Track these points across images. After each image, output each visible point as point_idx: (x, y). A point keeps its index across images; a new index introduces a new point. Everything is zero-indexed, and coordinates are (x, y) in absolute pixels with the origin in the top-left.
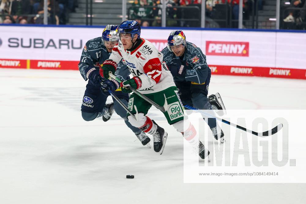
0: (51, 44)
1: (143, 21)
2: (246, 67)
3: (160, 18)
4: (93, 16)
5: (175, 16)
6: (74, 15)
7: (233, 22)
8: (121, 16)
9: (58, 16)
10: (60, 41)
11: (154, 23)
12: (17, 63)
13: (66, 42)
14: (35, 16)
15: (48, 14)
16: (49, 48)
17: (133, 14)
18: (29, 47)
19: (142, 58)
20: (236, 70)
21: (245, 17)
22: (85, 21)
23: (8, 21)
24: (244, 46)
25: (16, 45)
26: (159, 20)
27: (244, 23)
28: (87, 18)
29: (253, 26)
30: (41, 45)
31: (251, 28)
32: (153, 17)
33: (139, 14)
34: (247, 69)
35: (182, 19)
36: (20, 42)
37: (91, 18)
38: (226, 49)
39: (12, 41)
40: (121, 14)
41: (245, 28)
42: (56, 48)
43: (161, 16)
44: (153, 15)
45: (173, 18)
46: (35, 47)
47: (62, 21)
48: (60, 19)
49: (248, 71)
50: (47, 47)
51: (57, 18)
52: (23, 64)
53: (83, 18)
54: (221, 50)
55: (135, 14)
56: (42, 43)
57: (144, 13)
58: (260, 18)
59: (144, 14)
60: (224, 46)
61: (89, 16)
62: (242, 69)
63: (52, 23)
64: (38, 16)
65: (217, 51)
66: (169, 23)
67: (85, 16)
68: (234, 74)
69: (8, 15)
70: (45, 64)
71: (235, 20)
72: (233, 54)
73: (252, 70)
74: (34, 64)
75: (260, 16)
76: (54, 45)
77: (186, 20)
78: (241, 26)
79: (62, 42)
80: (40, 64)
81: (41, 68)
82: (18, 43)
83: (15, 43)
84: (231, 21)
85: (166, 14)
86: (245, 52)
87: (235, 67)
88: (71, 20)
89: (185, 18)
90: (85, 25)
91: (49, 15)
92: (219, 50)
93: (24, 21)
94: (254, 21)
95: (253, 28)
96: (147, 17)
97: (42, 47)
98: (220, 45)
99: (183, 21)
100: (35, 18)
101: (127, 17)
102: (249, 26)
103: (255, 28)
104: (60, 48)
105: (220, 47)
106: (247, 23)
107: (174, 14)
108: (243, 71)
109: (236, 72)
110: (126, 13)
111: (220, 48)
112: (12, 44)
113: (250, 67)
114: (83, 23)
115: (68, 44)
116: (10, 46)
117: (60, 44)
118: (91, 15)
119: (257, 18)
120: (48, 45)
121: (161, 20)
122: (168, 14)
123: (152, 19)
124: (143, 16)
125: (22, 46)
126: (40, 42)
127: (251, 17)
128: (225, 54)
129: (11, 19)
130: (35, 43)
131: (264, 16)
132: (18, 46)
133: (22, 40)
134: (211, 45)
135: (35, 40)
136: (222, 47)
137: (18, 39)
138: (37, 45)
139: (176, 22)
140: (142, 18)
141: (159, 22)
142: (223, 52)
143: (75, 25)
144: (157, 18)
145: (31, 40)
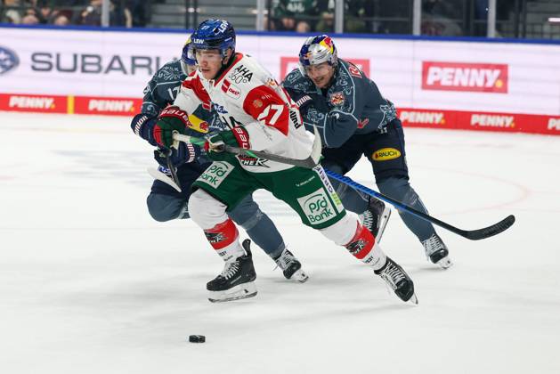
0: (116, 65)
1: (297, 22)
2: (501, 114)
3: (331, 16)
4: (199, 10)
5: (361, 12)
6: (161, 8)
7: (477, 26)
8: (255, 12)
9: (131, 10)
10: (134, 59)
11: (320, 26)
12: (49, 103)
13: (145, 62)
14: (85, 10)
15: (110, 7)
16: (112, 73)
17: (279, 8)
18: (74, 70)
19: (233, 92)
20: (481, 120)
21: (501, 14)
22: (182, 20)
23: (31, 18)
24: (497, 73)
25: (46, 66)
26: (330, 19)
27: (498, 28)
28: (187, 14)
29: (516, 33)
30: (95, 68)
31: (512, 36)
32: (318, 14)
33: (290, 7)
34: (503, 118)
35: (376, 18)
36: (54, 61)
37: (195, 14)
38: (462, 77)
39: (38, 58)
40: (255, 7)
41: (500, 37)
42: (125, 72)
43: (333, 11)
44: (317, 10)
45: (357, 15)
46: (84, 71)
47: (137, 20)
48: (133, 15)
49: (505, 123)
50: (107, 72)
51: (128, 13)
52: (60, 105)
53: (179, 14)
54: (453, 80)
55: (282, 7)
56: (98, 64)
57: (300, 5)
58: (530, 18)
59: (300, 8)
60: (459, 71)
61: (191, 10)
62: (494, 117)
63: (117, 24)
64: (90, 9)
65: (445, 82)
66: (350, 25)
67: (183, 10)
68: (478, 128)
69: (31, 8)
70: (104, 106)
71: (481, 21)
72: (475, 89)
73: (514, 121)
74: (82, 105)
75: (532, 12)
76: (122, 68)
77: (384, 19)
78: (492, 32)
79: (138, 62)
80: (93, 105)
81: (95, 112)
82: (50, 64)
83: (45, 63)
84: (473, 21)
85: (345, 9)
86: (499, 84)
87: (480, 113)
88: (156, 18)
89: (381, 15)
90: (182, 27)
91: (113, 8)
92: (449, 80)
93: (62, 20)
94: (517, 22)
95: (517, 36)
96: (305, 12)
97: (99, 71)
98: (451, 70)
99: (377, 21)
100: (85, 14)
101: (266, 12)
102: (508, 32)
103: (520, 36)
104: (133, 72)
105: (450, 74)
106: (505, 27)
107: (359, 8)
108: (496, 121)
109: (482, 123)
110: (263, 5)
111: (451, 77)
112: (38, 66)
113: (509, 115)
114: (177, 24)
115: (148, 66)
116: (34, 68)
117: (134, 66)
118: (195, 8)
119: (525, 17)
120: (110, 68)
121: (333, 20)
122: (347, 7)
123: (315, 18)
124: (297, 12)
125: (59, 69)
126: (95, 60)
127: (512, 15)
128: (460, 88)
129: (38, 15)
130: (83, 64)
131: (538, 12)
132: (49, 69)
133: (58, 56)
134: (432, 70)
135: (84, 56)
136: (454, 74)
137: (50, 55)
138: (88, 68)
139: (363, 24)
140: (297, 16)
141: (329, 23)
142: (456, 83)
143: (163, 27)
144: (326, 15)
145: (75, 56)
